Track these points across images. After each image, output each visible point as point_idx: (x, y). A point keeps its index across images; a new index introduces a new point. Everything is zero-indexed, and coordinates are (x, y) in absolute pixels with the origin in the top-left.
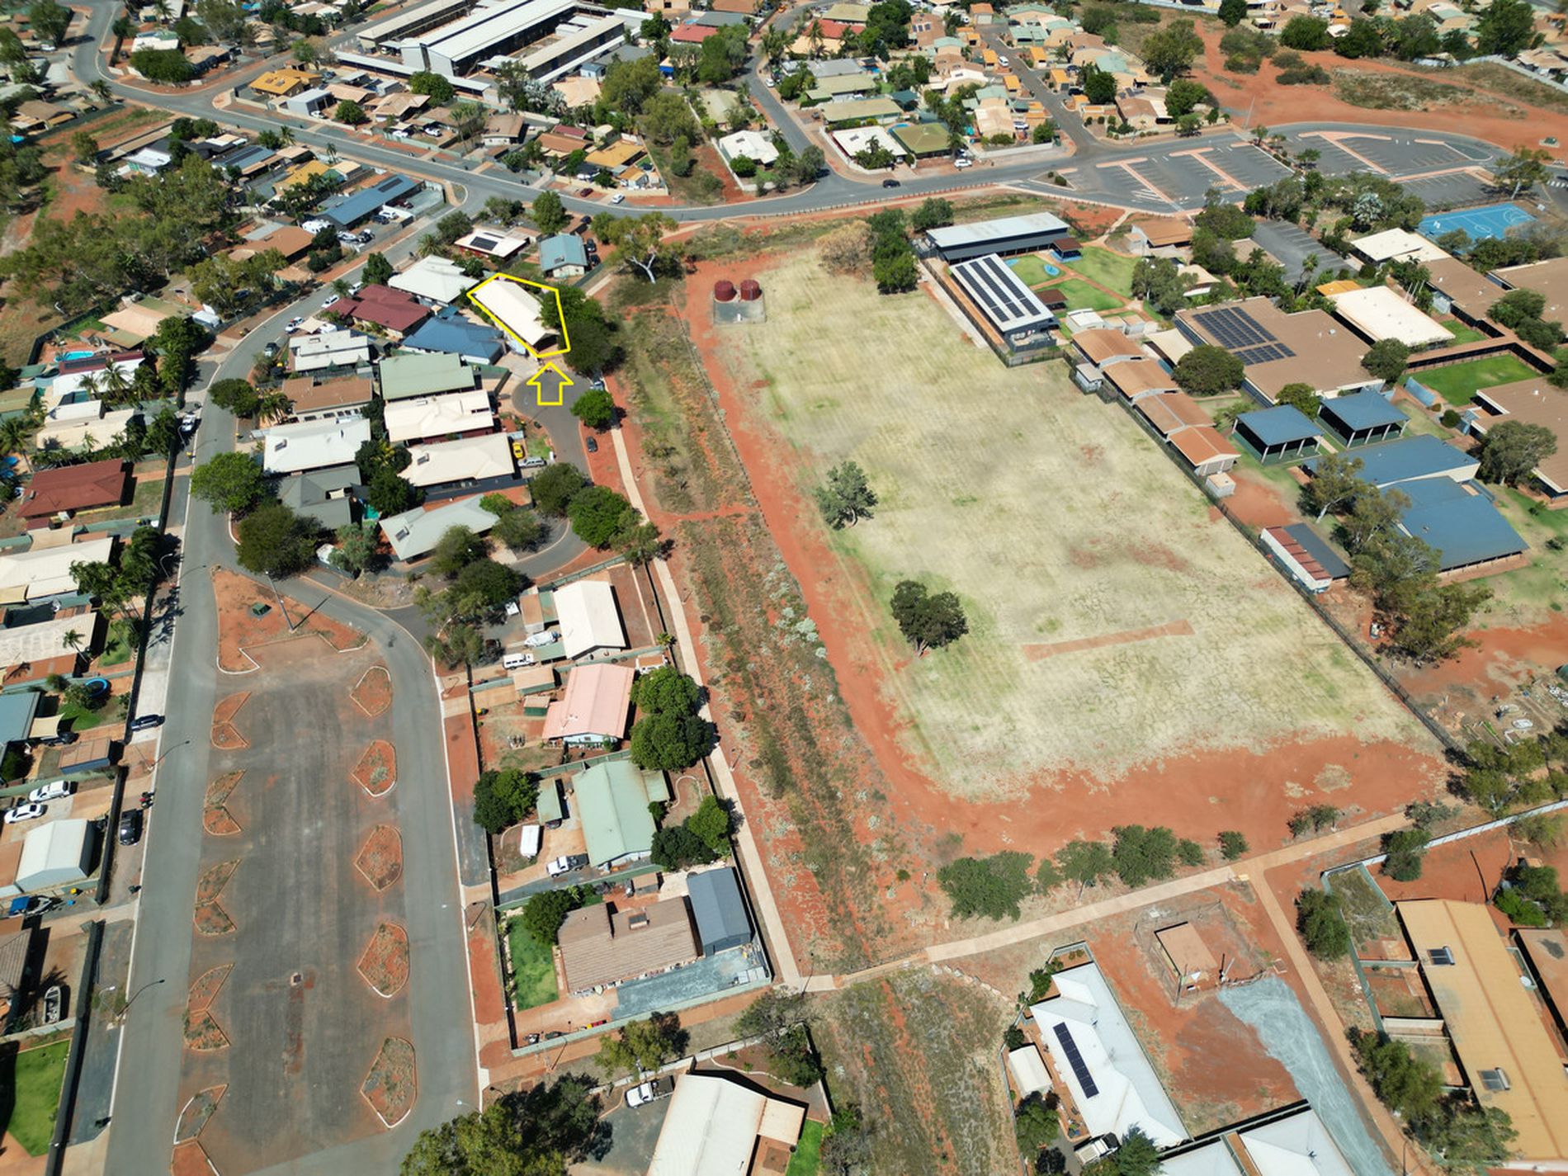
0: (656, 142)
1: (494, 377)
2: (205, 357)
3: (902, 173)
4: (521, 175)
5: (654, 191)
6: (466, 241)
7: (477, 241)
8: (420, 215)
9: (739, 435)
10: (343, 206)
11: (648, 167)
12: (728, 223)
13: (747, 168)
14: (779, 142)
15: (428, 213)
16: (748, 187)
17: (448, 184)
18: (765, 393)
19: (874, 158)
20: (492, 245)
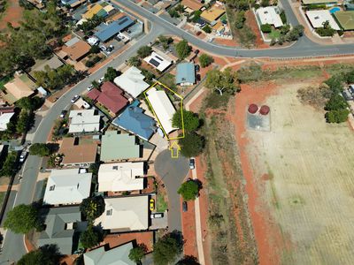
0: (231, 6)
1: (149, 148)
2: (39, 112)
3: (336, 39)
4: (174, 19)
5: (226, 37)
6: (147, 60)
7: (152, 61)
8: (132, 38)
9: (254, 216)
10: (105, 29)
11: (225, 22)
12: (257, 60)
13: (267, 29)
14: (283, 16)
15: (136, 37)
16: (266, 39)
17: (146, 20)
18: (268, 182)
19: (325, 31)
20: (157, 64)
